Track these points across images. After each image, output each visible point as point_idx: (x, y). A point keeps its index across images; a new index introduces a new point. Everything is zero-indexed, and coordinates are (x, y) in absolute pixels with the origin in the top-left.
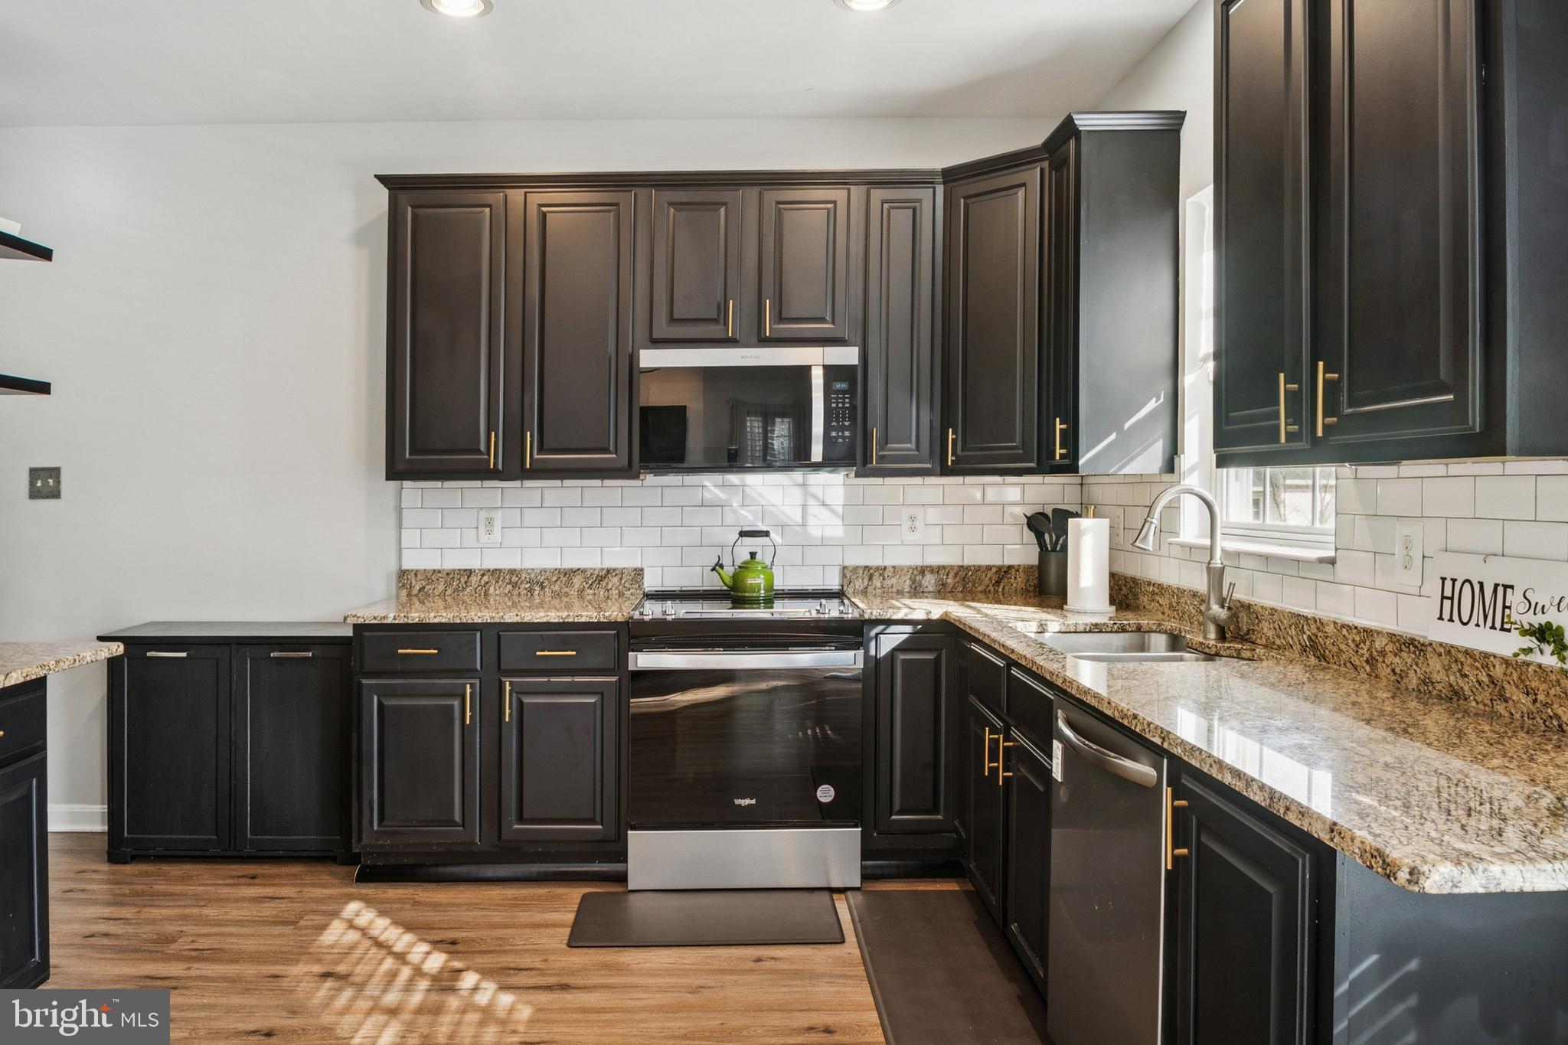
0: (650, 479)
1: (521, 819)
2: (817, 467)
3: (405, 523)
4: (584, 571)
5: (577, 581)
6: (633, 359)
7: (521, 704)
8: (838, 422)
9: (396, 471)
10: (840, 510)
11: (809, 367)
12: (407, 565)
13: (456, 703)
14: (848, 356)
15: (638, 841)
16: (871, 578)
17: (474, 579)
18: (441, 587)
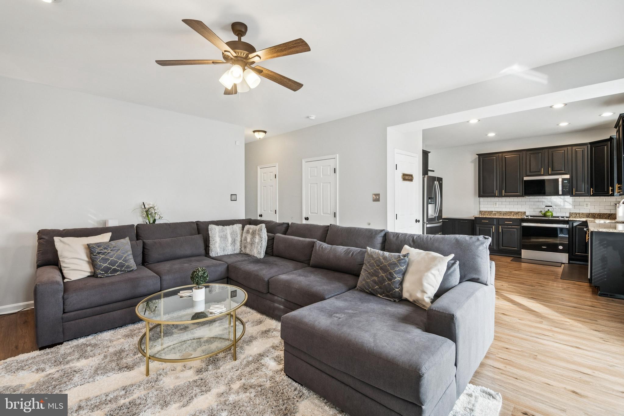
0: (527, 197)
1: (502, 246)
2: (561, 195)
3: (481, 204)
4: (514, 212)
5: (513, 213)
6: (523, 179)
7: (502, 230)
8: (565, 187)
9: (480, 196)
10: (571, 203)
11: (558, 179)
12: (481, 210)
13: (492, 229)
14: (567, 176)
15: (523, 251)
16: (576, 215)
17: (493, 212)
18: (487, 214)
